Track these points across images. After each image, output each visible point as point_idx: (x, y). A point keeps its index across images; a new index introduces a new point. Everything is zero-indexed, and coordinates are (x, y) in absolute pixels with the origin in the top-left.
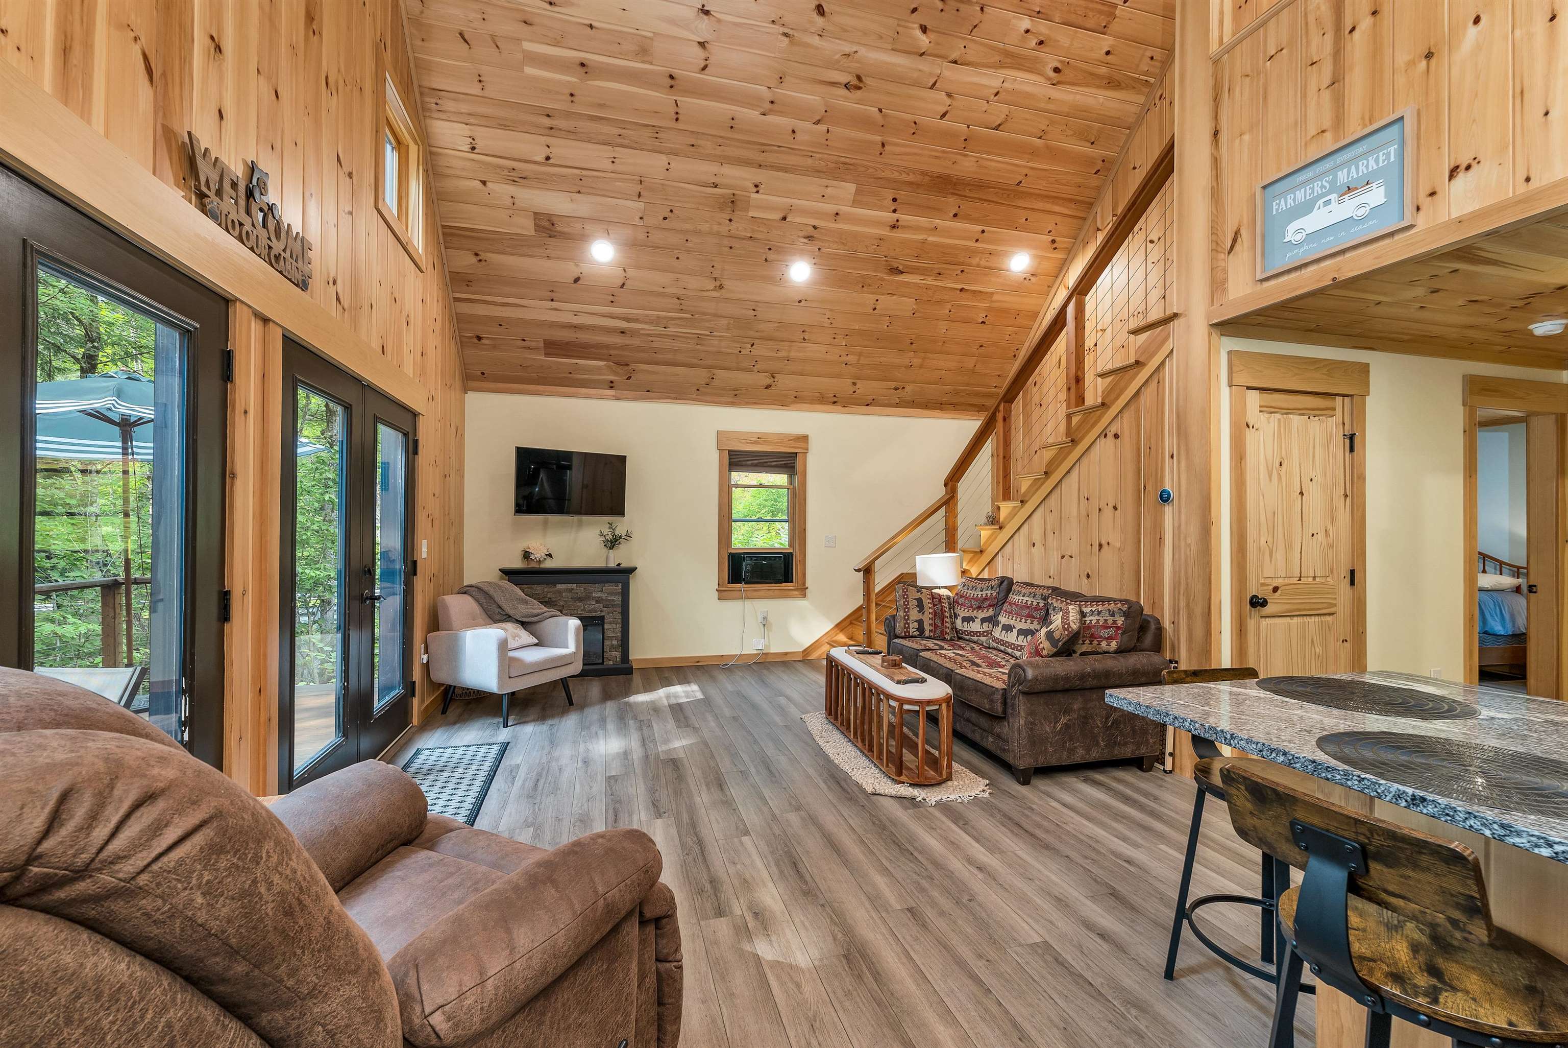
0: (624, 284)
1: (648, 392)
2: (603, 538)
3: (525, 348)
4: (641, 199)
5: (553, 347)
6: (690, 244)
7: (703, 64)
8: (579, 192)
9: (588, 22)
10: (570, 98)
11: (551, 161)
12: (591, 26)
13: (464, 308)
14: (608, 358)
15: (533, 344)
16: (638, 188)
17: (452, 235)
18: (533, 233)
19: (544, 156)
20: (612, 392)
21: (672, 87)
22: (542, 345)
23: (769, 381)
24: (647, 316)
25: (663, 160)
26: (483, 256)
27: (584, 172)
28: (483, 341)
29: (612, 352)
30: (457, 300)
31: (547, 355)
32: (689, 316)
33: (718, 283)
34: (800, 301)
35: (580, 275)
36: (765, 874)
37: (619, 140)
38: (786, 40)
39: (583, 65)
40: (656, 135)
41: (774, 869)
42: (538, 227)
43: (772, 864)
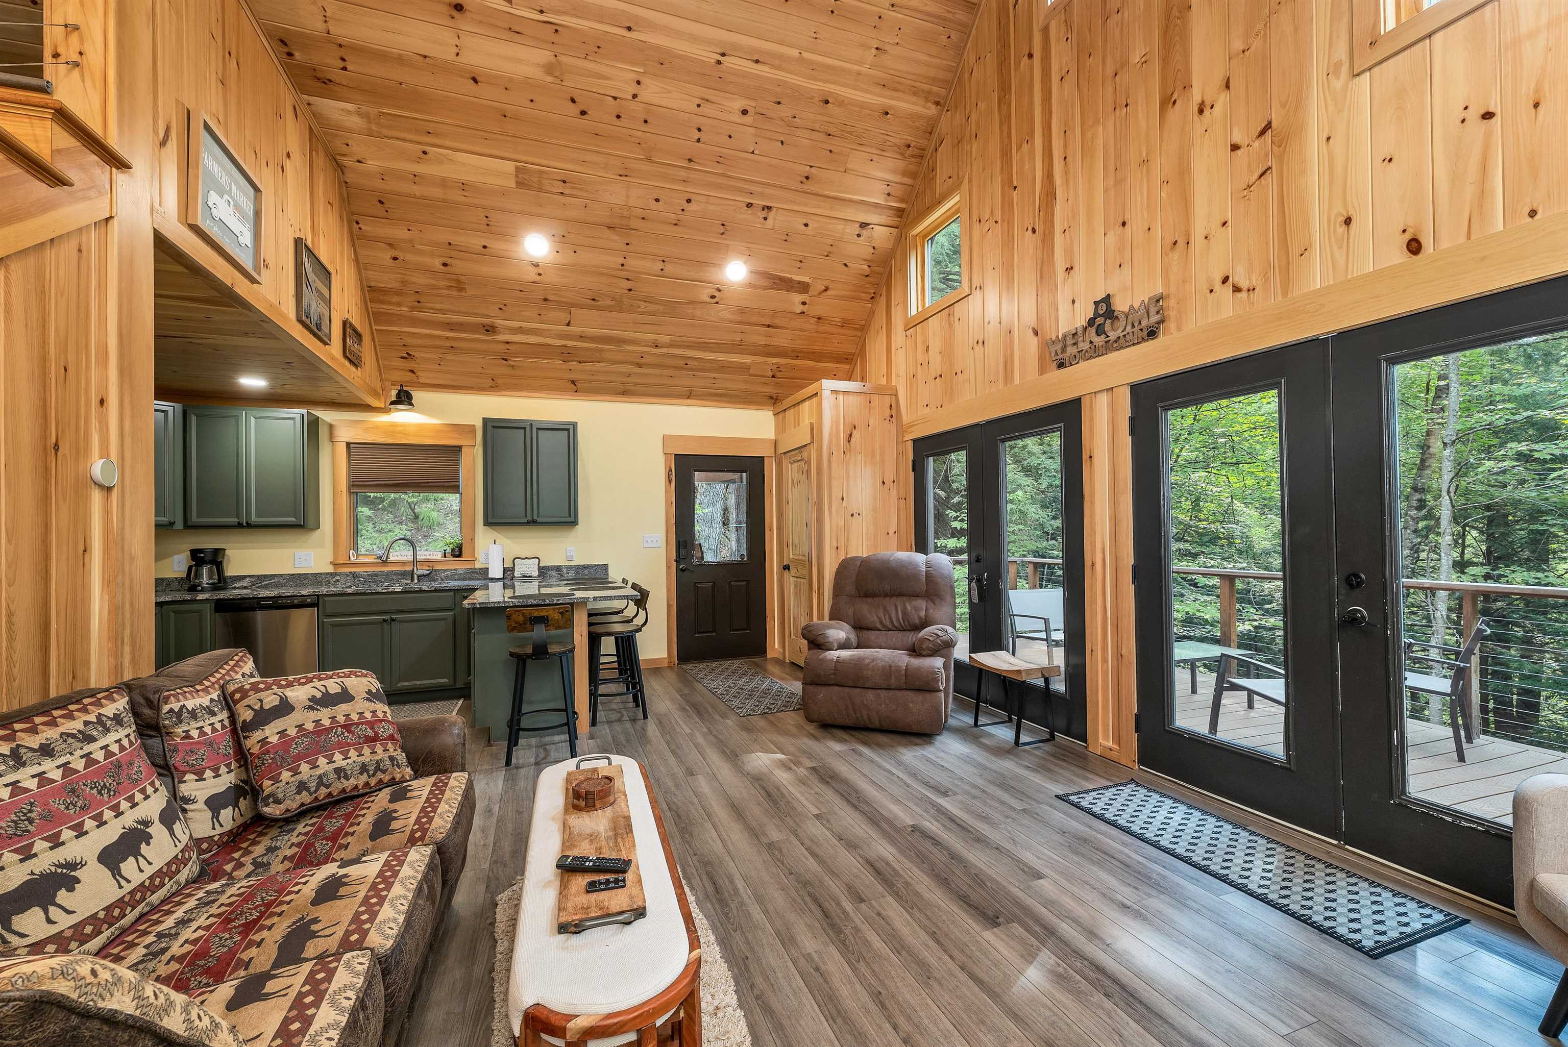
36: (791, 788)
41: (785, 792)
43: (787, 795)
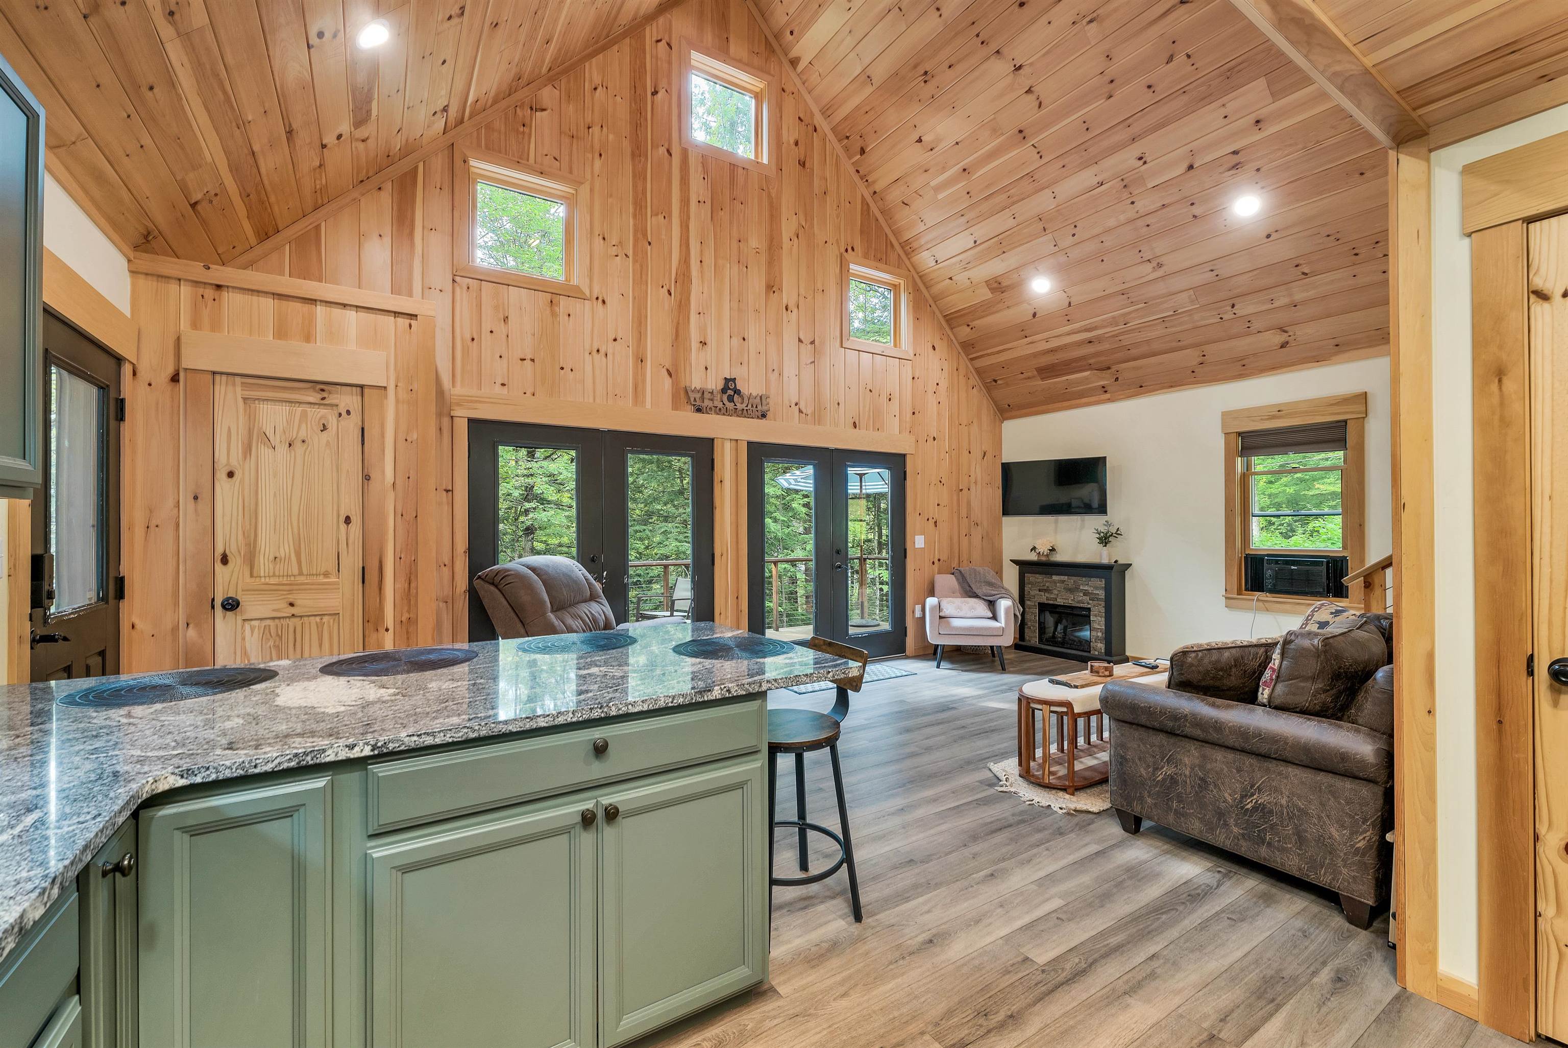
0: (1070, 303)
1: (1140, 388)
2: (1098, 536)
3: (1026, 379)
4: (1047, 232)
5: (1047, 371)
6: (1106, 244)
7: (1037, 103)
8: (1004, 252)
9: (954, 142)
10: (969, 196)
11: (978, 243)
12: (957, 143)
13: (979, 363)
14: (1090, 367)
15: (1030, 374)
16: (1040, 225)
17: (952, 319)
18: (990, 295)
19: (973, 242)
20: (1107, 396)
21: (1024, 138)
22: (1036, 373)
23: (1283, 338)
24: (1103, 320)
25: (1047, 193)
26: (972, 324)
27: (1000, 237)
28: (999, 382)
29: (1091, 361)
30: (972, 359)
31: (1043, 379)
32: (1143, 305)
33: (1154, 264)
34: (1268, 236)
35: (1035, 310)
37: (1011, 200)
38: (1093, 24)
39: (964, 170)
40: (1033, 179)
42: (993, 290)
